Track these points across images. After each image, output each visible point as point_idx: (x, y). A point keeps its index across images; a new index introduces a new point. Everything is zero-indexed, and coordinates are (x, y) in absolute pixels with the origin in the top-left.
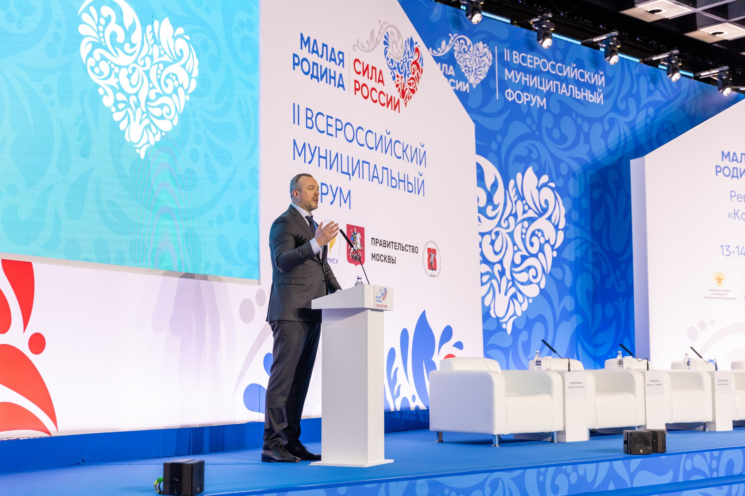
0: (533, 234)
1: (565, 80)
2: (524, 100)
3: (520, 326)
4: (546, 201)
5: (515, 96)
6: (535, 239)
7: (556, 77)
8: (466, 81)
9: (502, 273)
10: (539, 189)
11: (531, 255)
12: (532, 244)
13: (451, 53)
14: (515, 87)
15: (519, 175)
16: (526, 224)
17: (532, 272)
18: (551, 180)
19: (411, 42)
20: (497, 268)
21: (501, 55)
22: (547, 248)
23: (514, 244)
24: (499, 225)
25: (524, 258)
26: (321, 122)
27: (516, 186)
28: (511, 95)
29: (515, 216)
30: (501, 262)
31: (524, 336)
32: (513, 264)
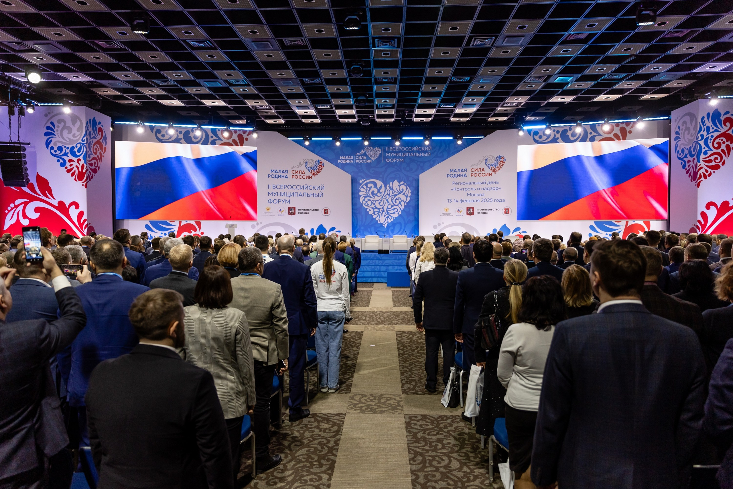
0: (397, 199)
1: (413, 152)
2: (394, 160)
3: (390, 225)
4: (403, 189)
5: (390, 160)
6: (397, 201)
7: (409, 151)
8: (370, 159)
9: (383, 211)
10: (399, 186)
11: (395, 205)
12: (396, 202)
13: (365, 153)
14: (390, 158)
15: (391, 183)
16: (393, 197)
17: (396, 210)
18: (405, 182)
19: (318, 161)
20: (381, 210)
21: (385, 150)
22: (403, 203)
23: (388, 202)
24: (382, 198)
25: (392, 206)
26: (279, 187)
27: (390, 186)
28: (388, 160)
29: (389, 195)
30: (383, 208)
31: (392, 228)
32: (388, 208)
